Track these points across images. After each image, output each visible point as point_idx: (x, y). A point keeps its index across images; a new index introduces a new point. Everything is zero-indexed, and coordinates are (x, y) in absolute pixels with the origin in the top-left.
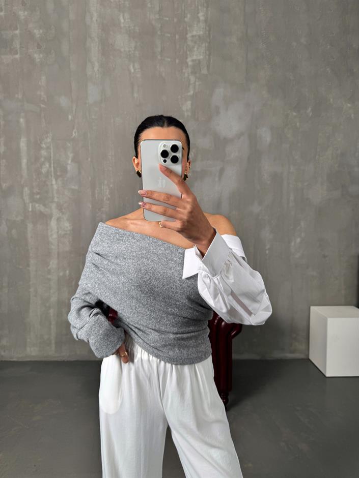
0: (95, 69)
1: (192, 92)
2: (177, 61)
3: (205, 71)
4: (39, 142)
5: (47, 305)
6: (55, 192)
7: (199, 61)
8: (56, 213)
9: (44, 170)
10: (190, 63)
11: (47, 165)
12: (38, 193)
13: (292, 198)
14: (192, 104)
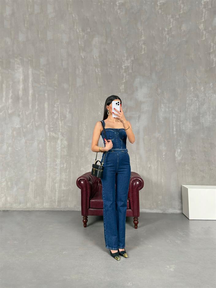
0: (80, 71)
1: (124, 81)
2: (118, 67)
3: (131, 71)
4: (53, 104)
5: (55, 181)
6: (60, 127)
7: (128, 66)
8: (60, 137)
9: (55, 117)
10: (124, 68)
11: (57, 115)
12: (52, 128)
13: (175, 130)
14: (124, 86)
